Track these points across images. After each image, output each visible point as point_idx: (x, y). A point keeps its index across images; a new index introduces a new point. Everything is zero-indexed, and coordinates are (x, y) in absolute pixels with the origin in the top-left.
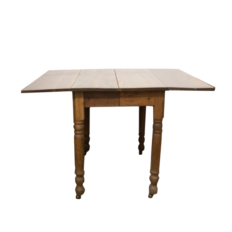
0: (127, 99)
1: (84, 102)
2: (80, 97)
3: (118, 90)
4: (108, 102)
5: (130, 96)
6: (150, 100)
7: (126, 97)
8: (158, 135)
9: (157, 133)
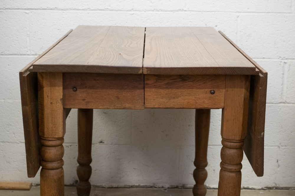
0: (162, 91)
1: (64, 95)
2: (55, 86)
3: (140, 72)
4: (118, 98)
5: (169, 86)
6: (216, 94)
7: (160, 87)
8: (233, 175)
9: (231, 171)
